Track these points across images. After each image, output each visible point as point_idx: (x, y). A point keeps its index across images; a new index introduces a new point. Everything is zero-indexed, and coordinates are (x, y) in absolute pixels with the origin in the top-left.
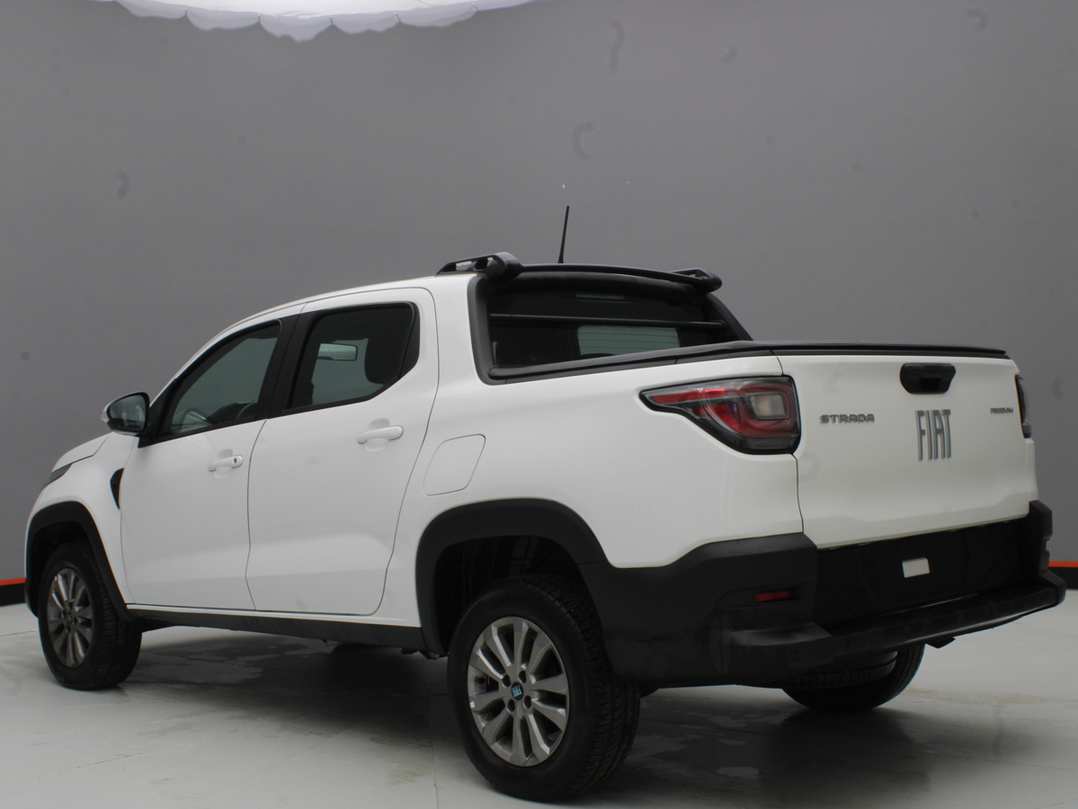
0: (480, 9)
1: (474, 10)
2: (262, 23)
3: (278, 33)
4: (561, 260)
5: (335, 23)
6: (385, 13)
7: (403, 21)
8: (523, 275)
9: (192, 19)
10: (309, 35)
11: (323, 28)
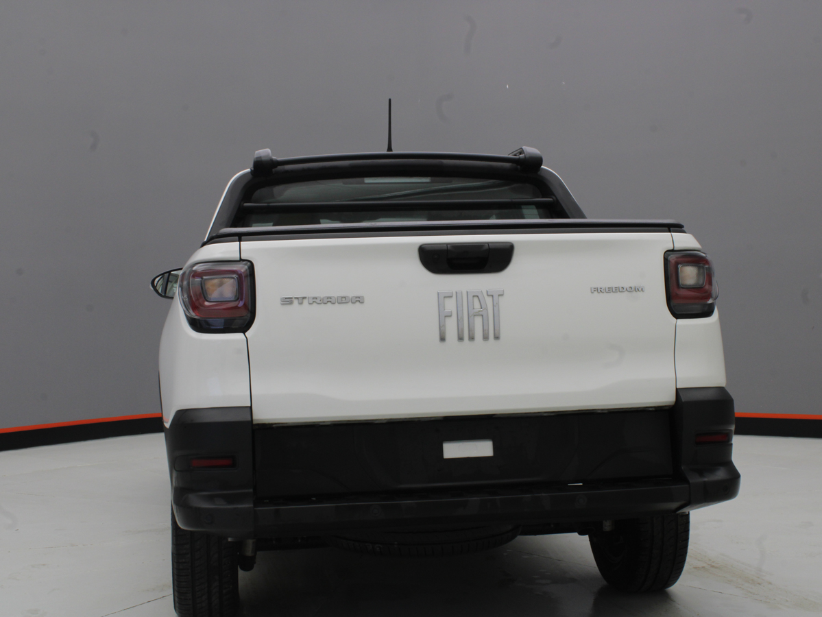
4: (390, 149)
8: (280, 168)
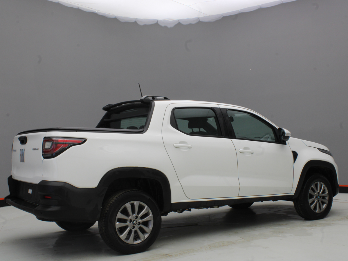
0: (224, 16)
1: (222, 16)
2: (158, 23)
3: (163, 25)
5: (180, 22)
6: (195, 18)
7: (200, 20)
9: (138, 22)
10: (172, 26)
11: (176, 23)
